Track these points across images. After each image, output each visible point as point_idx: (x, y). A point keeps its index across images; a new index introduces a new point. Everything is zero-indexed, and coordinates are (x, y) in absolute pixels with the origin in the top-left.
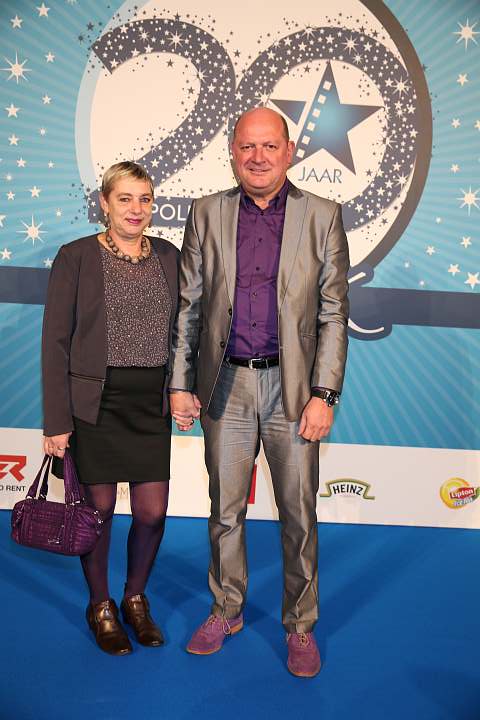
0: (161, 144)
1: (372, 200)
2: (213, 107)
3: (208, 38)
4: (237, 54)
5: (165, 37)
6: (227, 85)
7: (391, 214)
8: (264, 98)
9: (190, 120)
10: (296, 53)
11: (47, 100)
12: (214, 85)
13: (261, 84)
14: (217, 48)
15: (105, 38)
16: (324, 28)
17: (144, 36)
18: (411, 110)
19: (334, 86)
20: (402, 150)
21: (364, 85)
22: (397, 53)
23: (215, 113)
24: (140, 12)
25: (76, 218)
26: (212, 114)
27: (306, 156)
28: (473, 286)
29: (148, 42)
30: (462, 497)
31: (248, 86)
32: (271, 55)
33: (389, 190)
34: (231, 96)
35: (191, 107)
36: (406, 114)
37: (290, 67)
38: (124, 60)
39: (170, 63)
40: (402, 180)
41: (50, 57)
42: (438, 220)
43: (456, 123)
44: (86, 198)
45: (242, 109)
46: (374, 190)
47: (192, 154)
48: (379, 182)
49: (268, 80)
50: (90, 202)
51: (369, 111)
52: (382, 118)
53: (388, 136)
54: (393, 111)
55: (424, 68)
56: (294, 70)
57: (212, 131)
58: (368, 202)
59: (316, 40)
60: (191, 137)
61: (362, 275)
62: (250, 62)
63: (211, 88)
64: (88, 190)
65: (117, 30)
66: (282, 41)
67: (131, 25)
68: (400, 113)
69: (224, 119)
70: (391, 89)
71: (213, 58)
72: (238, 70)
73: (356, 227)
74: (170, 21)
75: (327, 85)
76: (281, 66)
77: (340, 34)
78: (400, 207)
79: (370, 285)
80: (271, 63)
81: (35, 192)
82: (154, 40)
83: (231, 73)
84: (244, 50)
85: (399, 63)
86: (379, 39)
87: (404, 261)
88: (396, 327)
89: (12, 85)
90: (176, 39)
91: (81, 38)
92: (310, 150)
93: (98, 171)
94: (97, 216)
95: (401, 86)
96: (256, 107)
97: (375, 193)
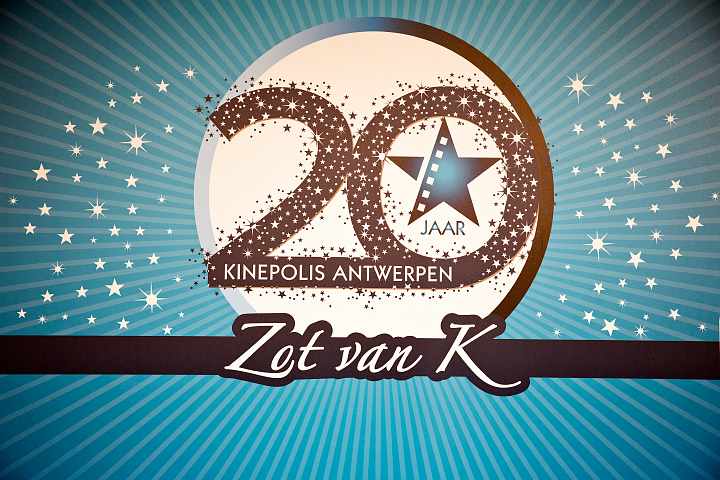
0: (281, 205)
1: (497, 251)
2: (331, 167)
3: (323, 103)
4: (353, 116)
5: (281, 104)
6: (344, 145)
7: (518, 264)
8: (381, 156)
9: (309, 181)
10: (411, 112)
11: (166, 169)
12: (331, 146)
13: (378, 143)
14: (333, 112)
15: (223, 108)
16: (437, 88)
17: (261, 104)
18: (530, 160)
19: (450, 141)
20: (524, 200)
21: (480, 140)
22: (510, 108)
23: (333, 172)
24: (256, 83)
26: (330, 174)
27: (427, 210)
28: (611, 333)
29: (265, 110)
31: (365, 144)
32: (387, 116)
33: (514, 239)
34: (349, 155)
35: (309, 168)
36: (525, 164)
37: (407, 124)
38: (242, 127)
39: (287, 128)
40: (527, 229)
41: (169, 129)
42: (568, 267)
43: (576, 171)
44: (206, 262)
45: (360, 168)
46: (499, 240)
47: (312, 214)
48: (503, 231)
49: (384, 139)
50: (210, 267)
51: (487, 163)
52: (501, 169)
53: (508, 186)
54: (511, 162)
55: (539, 120)
56: (409, 129)
57: (331, 191)
58: (494, 252)
59: (429, 99)
60: (310, 197)
61: (493, 326)
62: (366, 123)
63: (329, 150)
64: (208, 254)
65: (235, 100)
66: (396, 102)
67: (248, 95)
68: (518, 163)
69: (342, 178)
70: (507, 142)
71: (329, 121)
72: (354, 131)
73: (483, 278)
74: (286, 89)
75: (444, 141)
76: (396, 125)
77: (453, 93)
78: (527, 256)
79: (503, 337)
80: (387, 122)
81: (154, 259)
82: (270, 107)
83: (348, 134)
84: (359, 111)
85: (513, 117)
86: (491, 95)
87: (536, 311)
88: (533, 380)
89: (132, 156)
90: (292, 106)
91: (199, 110)
92: (430, 204)
93: (217, 235)
94: (217, 280)
95: (517, 138)
96: (375, 165)
97: (501, 242)
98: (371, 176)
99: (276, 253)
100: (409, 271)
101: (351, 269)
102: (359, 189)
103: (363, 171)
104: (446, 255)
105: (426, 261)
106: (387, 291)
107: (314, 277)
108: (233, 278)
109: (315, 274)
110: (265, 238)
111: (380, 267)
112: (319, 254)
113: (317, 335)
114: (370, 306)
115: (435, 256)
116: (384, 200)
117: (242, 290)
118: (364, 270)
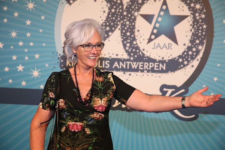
1: (186, 57)
2: (114, 18)
6: (120, 9)
7: (196, 63)
8: (136, 14)
9: (104, 24)
11: (43, 18)
12: (114, 9)
13: (135, 8)
18: (203, 16)
19: (167, 8)
20: (200, 34)
21: (181, 6)
23: (115, 21)
25: (54, 67)
26: (113, 21)
27: (155, 38)
31: (129, 9)
33: (194, 52)
34: (122, 13)
35: (104, 19)
36: (201, 18)
37: (147, 0)
39: (96, 1)
40: (200, 47)
42: (219, 65)
43: (224, 21)
44: (59, 58)
45: (127, 19)
46: (187, 52)
47: (105, 39)
48: (189, 48)
49: (138, 6)
50: (61, 60)
52: (190, 20)
53: (193, 28)
54: (195, 17)
57: (113, 29)
58: (185, 57)
61: (183, 91)
63: (113, 10)
68: (198, 18)
69: (118, 23)
70: (193, 8)
72: (124, 2)
73: (179, 69)
75: (164, 7)
76: (144, 0)
78: (200, 60)
81: (37, 56)
83: (121, 4)
87: (203, 84)
88: (200, 115)
89: (29, 11)
92: (157, 36)
94: (63, 66)
95: (198, 6)
96: (133, 17)
97: (188, 54)
98: (131, 23)
100: (146, 65)
101: (121, 63)
102: (126, 28)
103: (128, 20)
104: (163, 58)
105: (154, 61)
106: (136, 73)
107: (105, 66)
108: (70, 65)
109: (105, 65)
111: (134, 63)
112: (107, 56)
114: (128, 79)
115: (158, 59)
116: (136, 33)
118: (127, 64)
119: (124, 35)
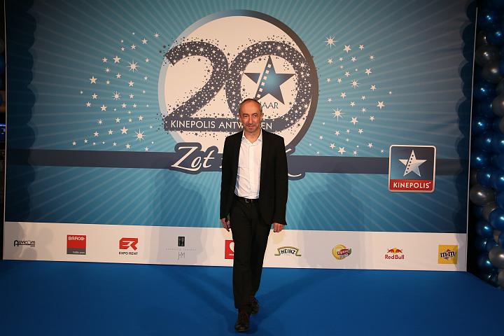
0: (196, 95)
1: (292, 116)
2: (219, 78)
3: (215, 49)
4: (229, 54)
5: (197, 49)
6: (225, 68)
7: (302, 122)
8: (241, 73)
9: (209, 84)
10: (255, 52)
11: (146, 78)
12: (219, 68)
13: (240, 67)
14: (220, 52)
15: (171, 51)
16: (267, 42)
17: (188, 49)
18: (308, 75)
19: (272, 66)
20: (305, 93)
21: (286, 65)
22: (300, 51)
24: (186, 40)
25: (159, 129)
26: (218, 80)
27: (261, 97)
28: (342, 153)
29: (190, 52)
30: (343, 254)
31: (234, 67)
32: (244, 54)
33: (300, 111)
34: (227, 72)
35: (209, 78)
36: (306, 77)
37: (252, 59)
38: (179, 60)
39: (199, 60)
40: (306, 106)
41: (147, 61)
42: (324, 123)
44: (163, 120)
45: (232, 78)
47: (210, 99)
48: (295, 107)
49: (243, 65)
50: (165, 122)
51: (289, 76)
52: (295, 79)
53: (298, 87)
54: (300, 76)
55: (313, 57)
56: (254, 60)
57: (218, 88)
59: (263, 47)
60: (209, 91)
61: (290, 150)
62: (235, 58)
63: (218, 70)
64: (164, 116)
65: (176, 47)
66: (248, 48)
67: (182, 45)
68: (303, 77)
69: (223, 82)
70: (298, 67)
71: (218, 57)
72: (229, 61)
73: (286, 128)
74: (199, 42)
75: (269, 66)
76: (248, 59)
77: (274, 44)
78: (306, 118)
79: (294, 154)
80: (244, 57)
81: (141, 118)
82: (192, 50)
83: (226, 62)
84: (231, 53)
85: (301, 55)
86: (291, 45)
87: (309, 143)
88: (307, 174)
89: (131, 72)
90: (202, 50)
91: (160, 52)
92: (263, 95)
93: (168, 108)
94: (168, 127)
95: (302, 65)
96: (238, 76)
97: (294, 112)
98: (236, 82)
99: (194, 116)
101: (227, 123)
102: (231, 87)
104: (269, 117)
107: (210, 127)
108: (175, 127)
109: (211, 125)
110: (189, 109)
112: (213, 116)
113: (211, 152)
115: (264, 118)
116: (242, 93)
117: (179, 132)
118: (233, 124)
119: (229, 95)
